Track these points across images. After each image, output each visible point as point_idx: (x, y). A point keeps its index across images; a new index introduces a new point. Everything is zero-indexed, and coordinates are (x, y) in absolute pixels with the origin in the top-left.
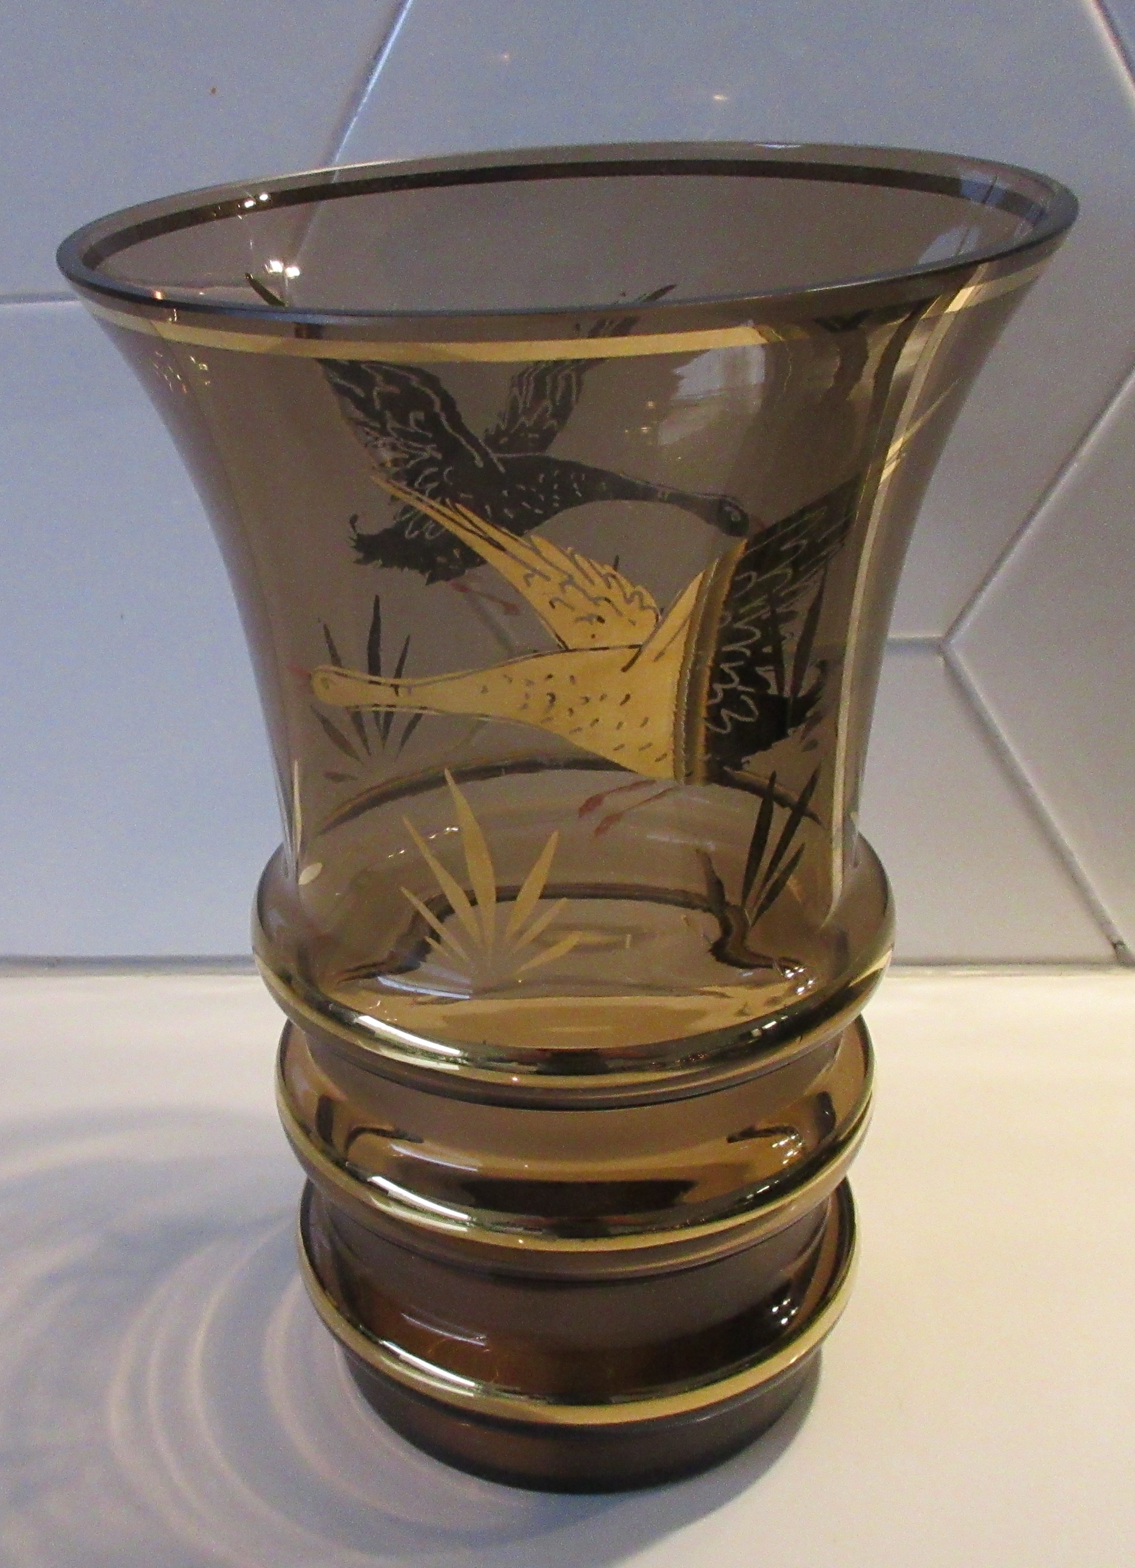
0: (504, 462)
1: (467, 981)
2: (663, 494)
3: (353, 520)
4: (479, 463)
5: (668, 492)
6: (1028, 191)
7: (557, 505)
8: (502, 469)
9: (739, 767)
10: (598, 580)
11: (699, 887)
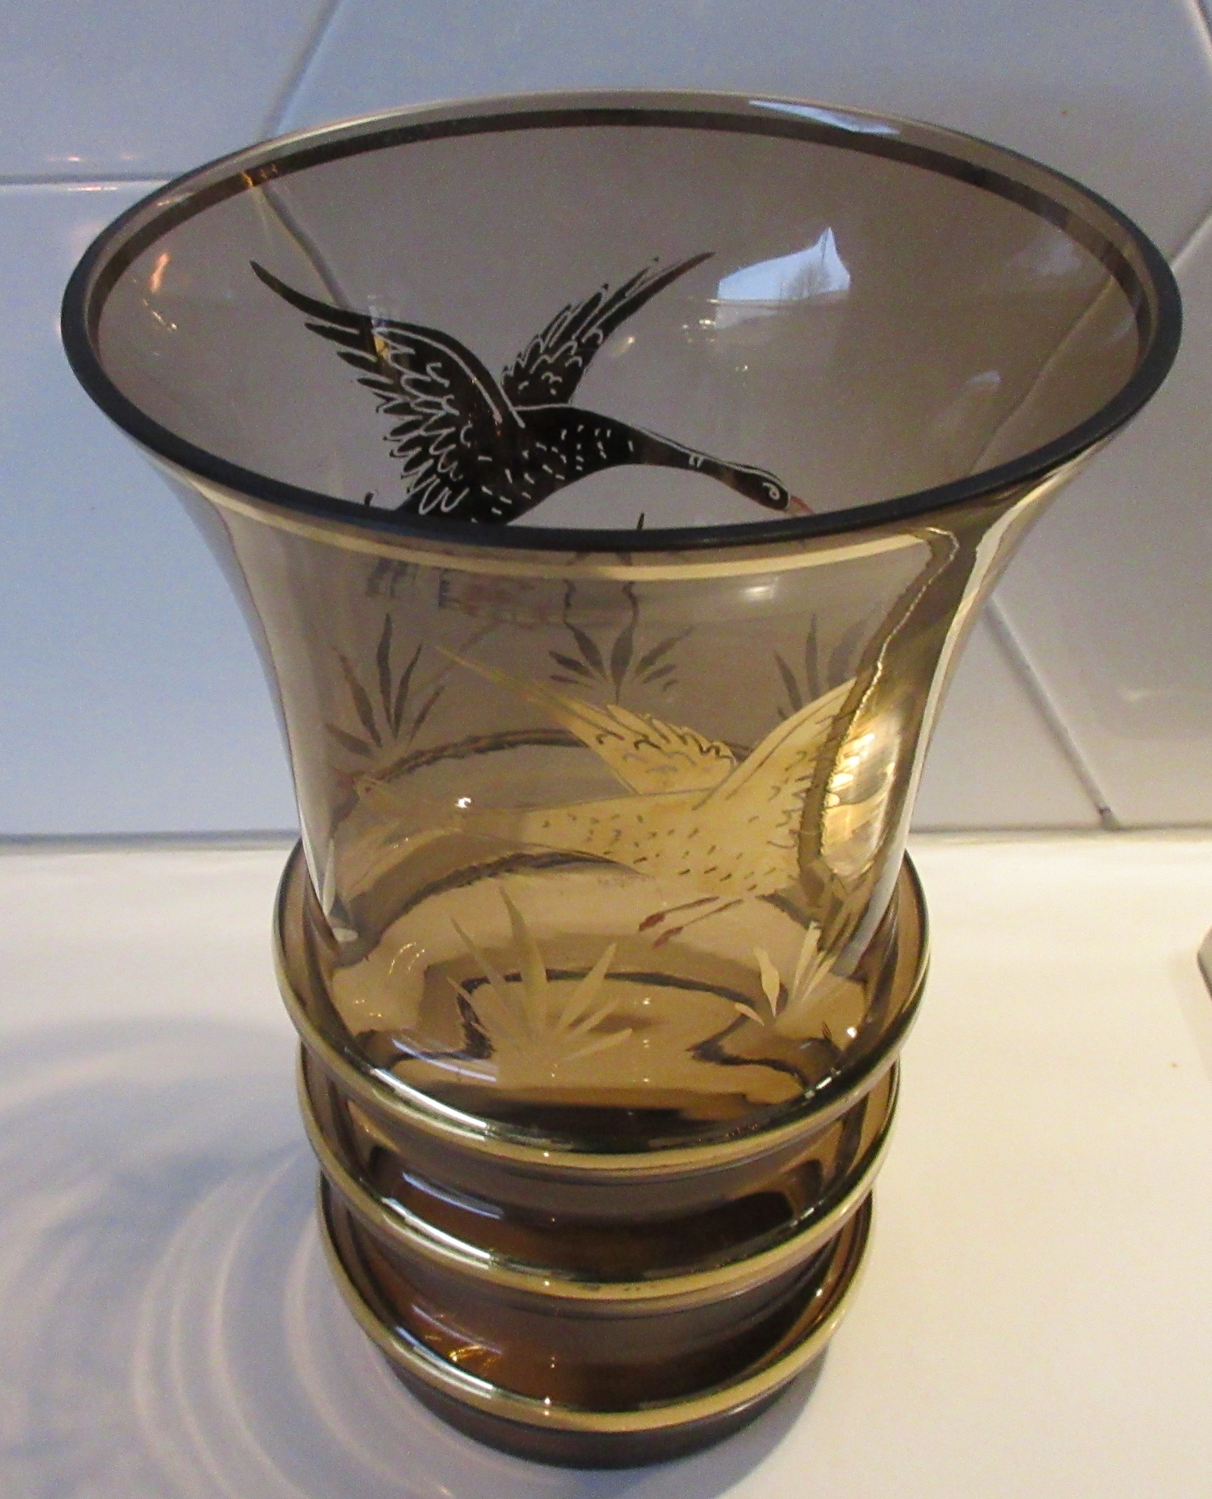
0: (526, 416)
2: (696, 460)
5: (701, 459)
7: (579, 468)
8: (522, 424)
10: (673, 738)
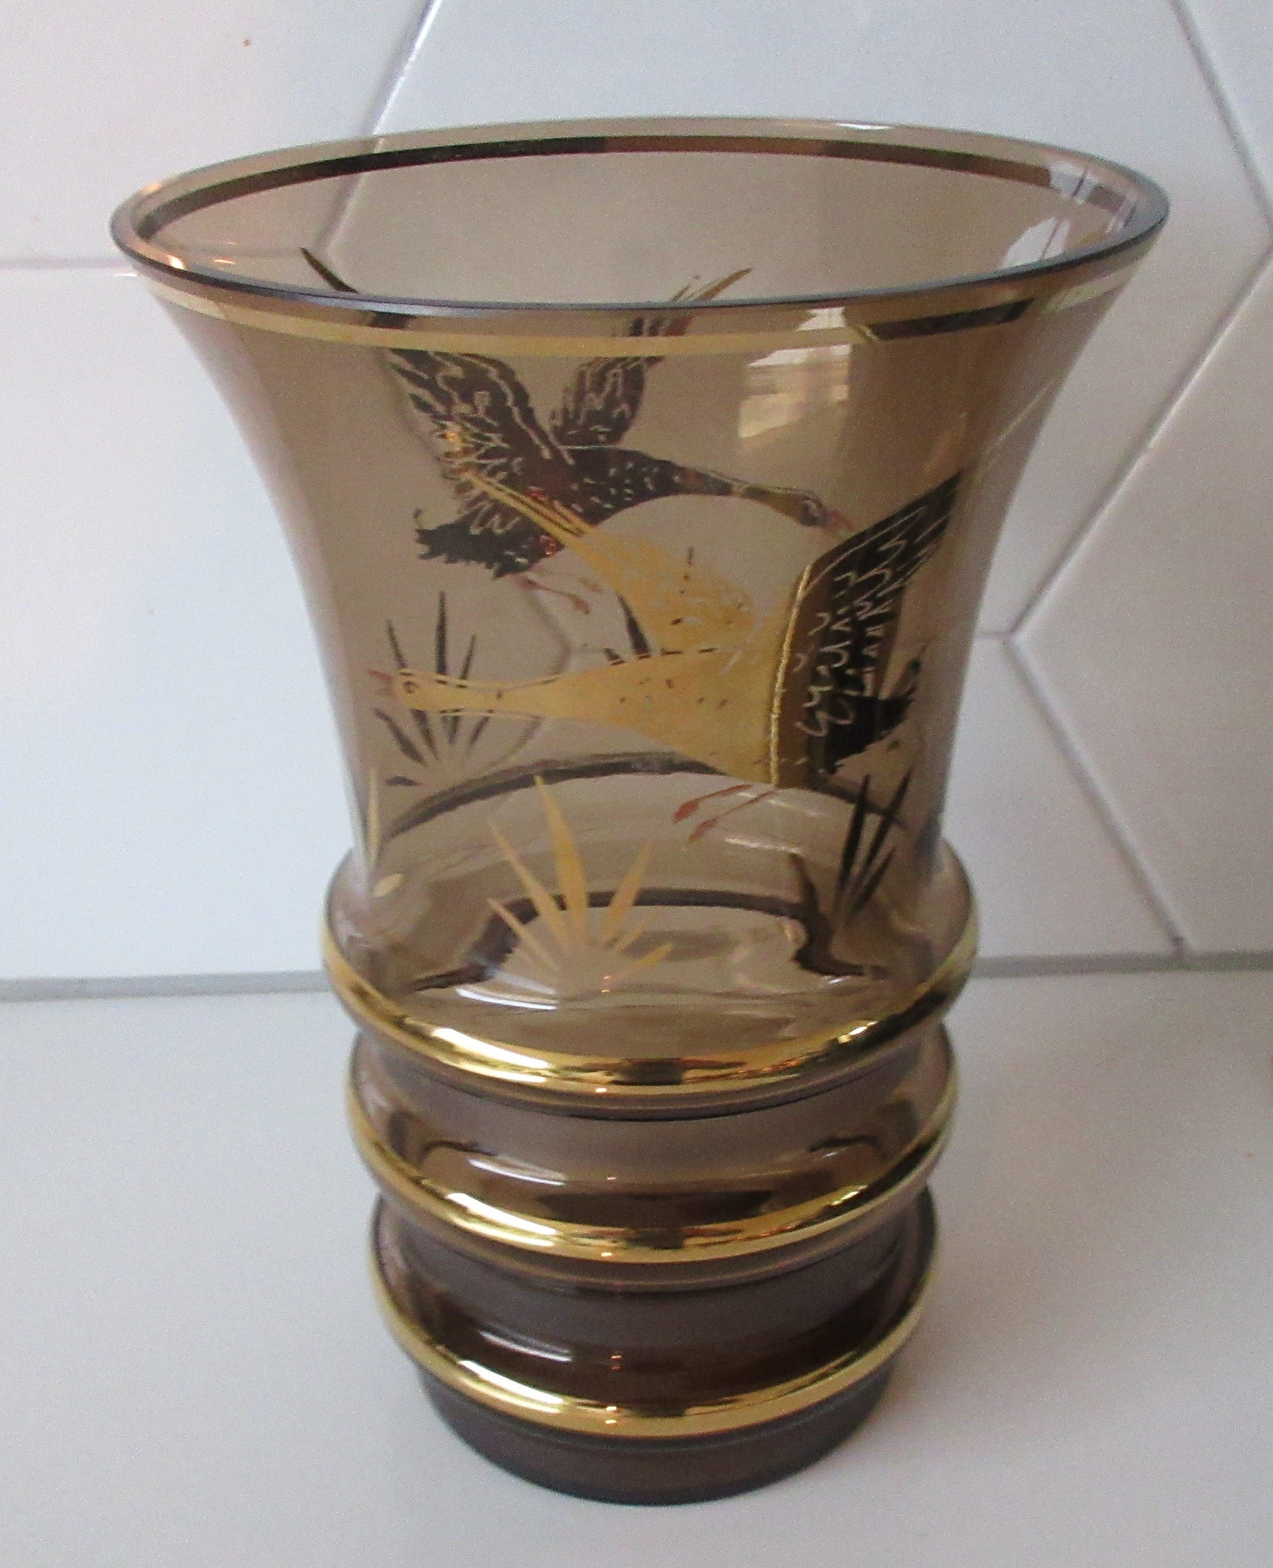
0: (573, 453)
1: (551, 992)
3: (417, 513)
4: (546, 454)
5: (745, 486)
6: (1119, 186)
7: (627, 499)
8: (570, 462)
9: (832, 770)
11: (790, 894)
